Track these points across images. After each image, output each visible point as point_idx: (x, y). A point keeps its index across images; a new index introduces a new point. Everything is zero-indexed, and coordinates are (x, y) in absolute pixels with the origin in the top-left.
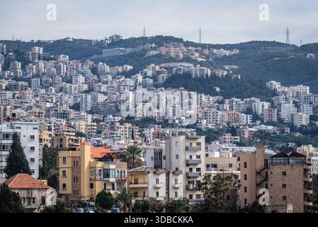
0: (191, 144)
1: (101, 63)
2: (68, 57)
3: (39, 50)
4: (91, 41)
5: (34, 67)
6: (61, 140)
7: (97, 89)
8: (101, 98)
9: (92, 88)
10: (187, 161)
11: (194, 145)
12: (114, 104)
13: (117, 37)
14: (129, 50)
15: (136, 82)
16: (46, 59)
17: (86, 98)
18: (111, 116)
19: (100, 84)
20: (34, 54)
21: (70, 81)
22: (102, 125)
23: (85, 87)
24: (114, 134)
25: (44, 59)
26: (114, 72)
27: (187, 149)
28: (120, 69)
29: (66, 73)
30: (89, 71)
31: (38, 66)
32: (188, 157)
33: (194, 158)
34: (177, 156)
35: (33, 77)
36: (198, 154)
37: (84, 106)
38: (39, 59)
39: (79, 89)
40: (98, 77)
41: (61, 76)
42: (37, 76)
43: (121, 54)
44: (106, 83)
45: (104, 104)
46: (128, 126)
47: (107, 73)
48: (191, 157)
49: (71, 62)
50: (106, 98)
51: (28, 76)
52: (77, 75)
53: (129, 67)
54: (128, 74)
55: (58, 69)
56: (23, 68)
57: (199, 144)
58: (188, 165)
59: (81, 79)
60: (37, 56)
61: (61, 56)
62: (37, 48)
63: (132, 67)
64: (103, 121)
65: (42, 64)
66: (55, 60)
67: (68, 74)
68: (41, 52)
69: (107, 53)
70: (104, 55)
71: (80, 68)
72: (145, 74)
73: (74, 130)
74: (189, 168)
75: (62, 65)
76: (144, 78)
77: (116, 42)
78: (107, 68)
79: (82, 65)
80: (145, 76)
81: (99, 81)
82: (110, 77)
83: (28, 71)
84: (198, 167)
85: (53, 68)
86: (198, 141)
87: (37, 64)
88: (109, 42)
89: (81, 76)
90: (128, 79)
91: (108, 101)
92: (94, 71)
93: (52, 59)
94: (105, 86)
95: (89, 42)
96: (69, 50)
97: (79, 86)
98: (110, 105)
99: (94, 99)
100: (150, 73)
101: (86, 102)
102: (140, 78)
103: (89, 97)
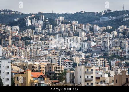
0: (88, 70)
1: (95, 25)
2: (77, 22)
3: (62, 18)
4: (94, 13)
5: (59, 27)
6: (50, 67)
7: (92, 39)
8: (93, 44)
9: (89, 39)
10: (85, 79)
11: (90, 70)
12: (99, 48)
13: (109, 10)
14: (114, 18)
15: (114, 35)
16: (66, 23)
17: (84, 44)
18: (95, 54)
19: (93, 36)
20: (59, 20)
21: (78, 35)
22: (90, 59)
23: (86, 38)
24: (93, 64)
25: (65, 23)
26: (102, 30)
27: (85, 72)
28: (105, 28)
29: (76, 31)
30: (88, 30)
31: (61, 27)
32: (86, 77)
33: (90, 77)
34: (80, 77)
35: (58, 33)
36: (92, 75)
37: (83, 48)
38: (62, 23)
39: (82, 39)
40: (93, 33)
41: (73, 33)
42: (60, 32)
43: (110, 20)
44: (97, 36)
45: (94, 47)
46: (102, 60)
47: (98, 31)
48: (88, 77)
49: (79, 25)
50: (95, 44)
51: (55, 33)
52: (81, 32)
53: (110, 27)
54: (109, 31)
55: (72, 29)
56: (53, 28)
57: (92, 70)
58: (86, 81)
59: (84, 34)
60: (61, 22)
61: (74, 22)
62: (61, 17)
63: (112, 27)
64: (91, 57)
65: (63, 26)
66: (71, 23)
67: (77, 32)
68: (63, 19)
69: (102, 19)
70: (100, 21)
71: (84, 28)
72: (119, 31)
73: (72, 62)
74: (86, 83)
75: (74, 26)
76: (118, 33)
77: (108, 13)
78: (98, 28)
79: (85, 26)
80: (119, 32)
81: (93, 35)
82: (99, 33)
83: (55, 30)
84: (91, 82)
85: (69, 28)
86: (92, 68)
87: (60, 26)
88: (104, 13)
89: (84, 32)
90: (109, 34)
91: (96, 46)
92: (91, 29)
93: (69, 23)
94: (96, 37)
95: (93, 13)
96: (82, 18)
97: (82, 38)
98: (97, 48)
99: (89, 45)
100: (121, 30)
101: (85, 46)
102: (116, 33)
103: (86, 43)
